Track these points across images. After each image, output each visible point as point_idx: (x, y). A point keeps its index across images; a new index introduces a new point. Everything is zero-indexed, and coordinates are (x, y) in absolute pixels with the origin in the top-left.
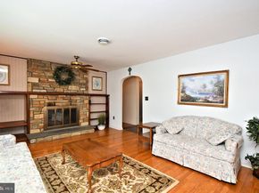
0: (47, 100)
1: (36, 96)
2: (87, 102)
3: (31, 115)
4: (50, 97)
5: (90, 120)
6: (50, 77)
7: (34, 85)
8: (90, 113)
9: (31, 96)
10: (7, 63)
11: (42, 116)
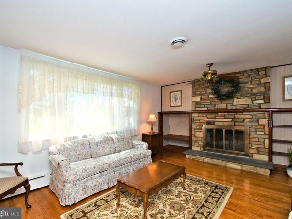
0: (205, 118)
1: (196, 115)
2: (264, 121)
3: (193, 133)
4: (209, 115)
5: (271, 153)
6: (210, 94)
7: (196, 104)
8: (272, 141)
9: (193, 115)
10: (180, 89)
11: (201, 135)
